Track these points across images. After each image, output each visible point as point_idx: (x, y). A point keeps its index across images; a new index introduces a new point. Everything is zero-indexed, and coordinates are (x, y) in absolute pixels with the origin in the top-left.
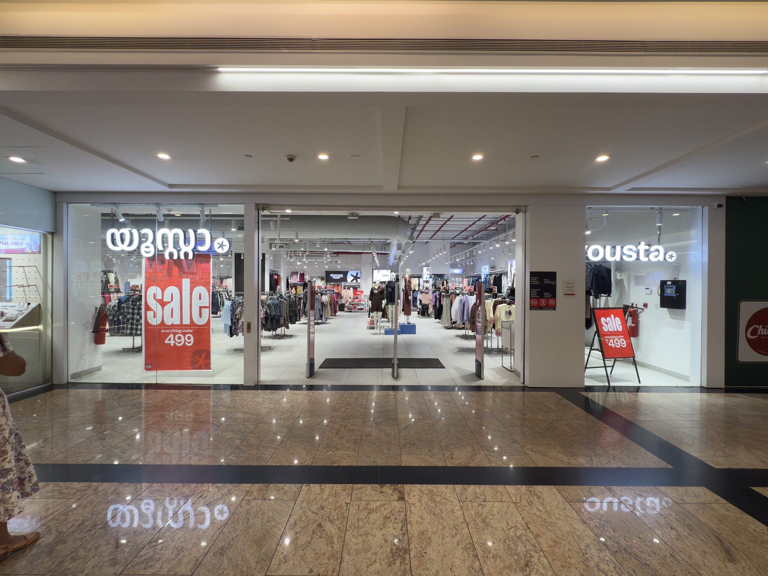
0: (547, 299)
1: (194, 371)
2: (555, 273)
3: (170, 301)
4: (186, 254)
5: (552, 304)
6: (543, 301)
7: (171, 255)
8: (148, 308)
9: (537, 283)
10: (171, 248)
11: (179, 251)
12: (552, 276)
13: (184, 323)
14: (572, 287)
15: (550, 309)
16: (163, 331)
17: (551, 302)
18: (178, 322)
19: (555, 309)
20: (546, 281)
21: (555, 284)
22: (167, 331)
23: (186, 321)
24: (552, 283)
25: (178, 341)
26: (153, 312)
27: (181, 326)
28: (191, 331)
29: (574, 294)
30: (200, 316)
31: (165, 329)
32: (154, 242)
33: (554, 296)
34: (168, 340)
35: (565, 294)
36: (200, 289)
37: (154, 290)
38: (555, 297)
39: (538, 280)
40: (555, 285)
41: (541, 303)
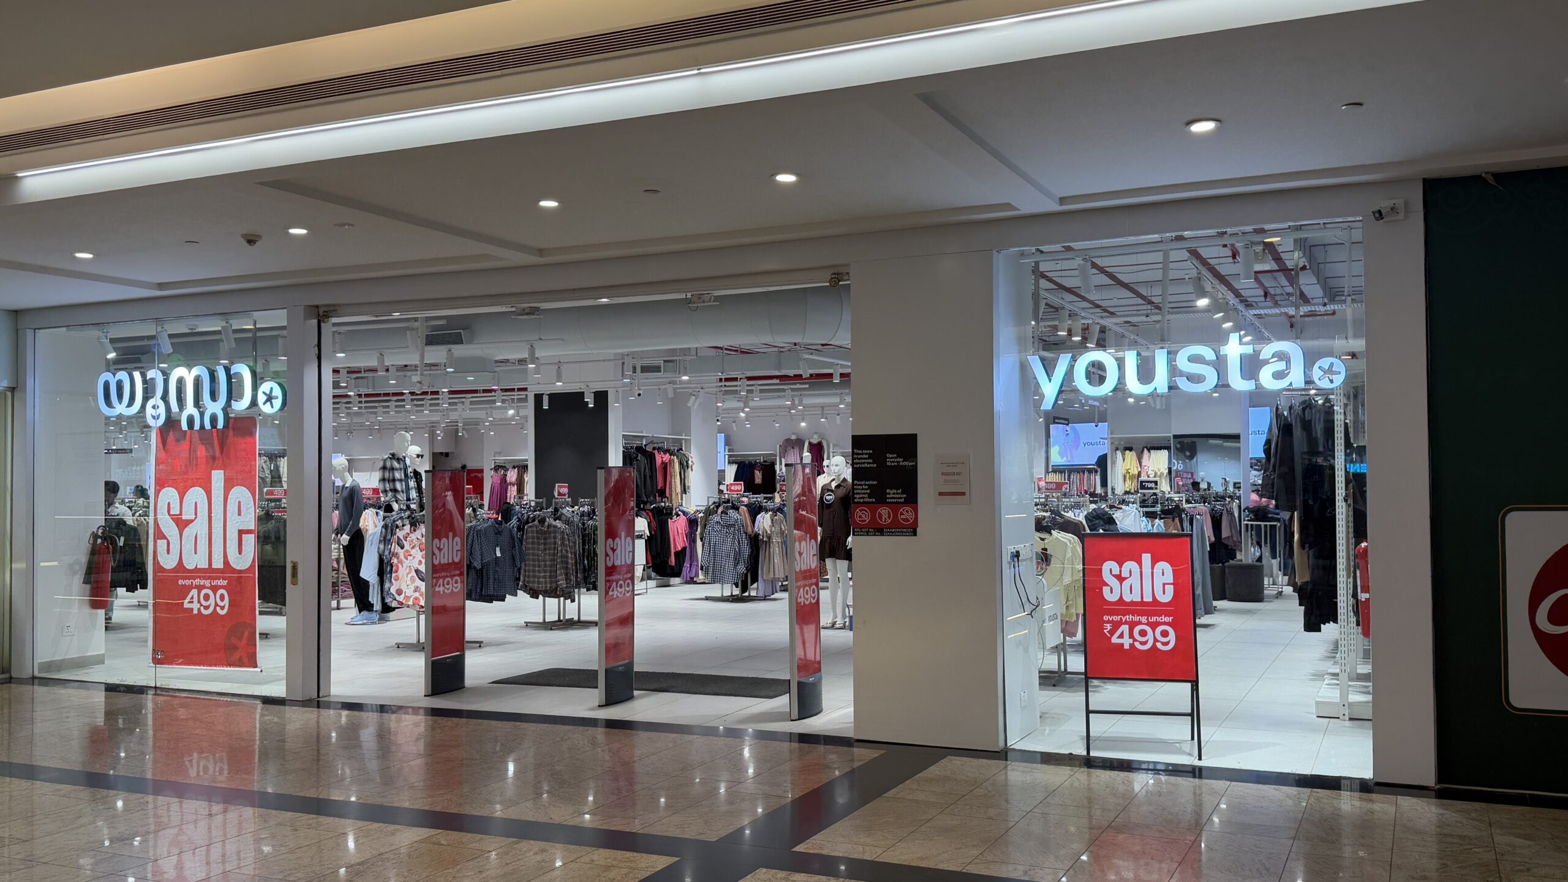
0: (895, 506)
1: (229, 669)
2: (916, 435)
3: (193, 517)
4: (214, 419)
5: (907, 520)
6: (884, 511)
7: (191, 421)
8: (160, 535)
9: (868, 464)
10: (190, 409)
11: (202, 415)
12: (906, 445)
13: (214, 566)
14: (958, 474)
15: (902, 534)
16: (181, 582)
17: (906, 513)
18: (204, 565)
19: (915, 534)
20: (892, 460)
21: (915, 467)
22: (188, 582)
23: (218, 564)
24: (906, 463)
25: (205, 603)
26: (165, 541)
27: (209, 572)
28: (225, 583)
29: (963, 494)
30: (240, 552)
31: (184, 578)
32: (165, 397)
33: (912, 499)
34: (189, 602)
35: (941, 494)
36: (240, 493)
37: (170, 494)
38: (916, 502)
39: (870, 456)
40: (914, 470)
41: (880, 516)
